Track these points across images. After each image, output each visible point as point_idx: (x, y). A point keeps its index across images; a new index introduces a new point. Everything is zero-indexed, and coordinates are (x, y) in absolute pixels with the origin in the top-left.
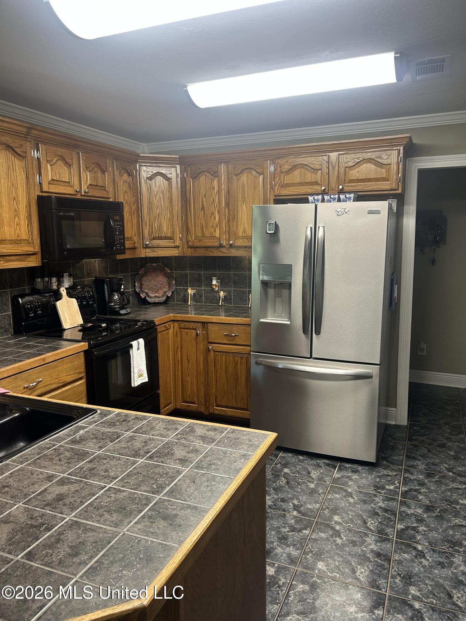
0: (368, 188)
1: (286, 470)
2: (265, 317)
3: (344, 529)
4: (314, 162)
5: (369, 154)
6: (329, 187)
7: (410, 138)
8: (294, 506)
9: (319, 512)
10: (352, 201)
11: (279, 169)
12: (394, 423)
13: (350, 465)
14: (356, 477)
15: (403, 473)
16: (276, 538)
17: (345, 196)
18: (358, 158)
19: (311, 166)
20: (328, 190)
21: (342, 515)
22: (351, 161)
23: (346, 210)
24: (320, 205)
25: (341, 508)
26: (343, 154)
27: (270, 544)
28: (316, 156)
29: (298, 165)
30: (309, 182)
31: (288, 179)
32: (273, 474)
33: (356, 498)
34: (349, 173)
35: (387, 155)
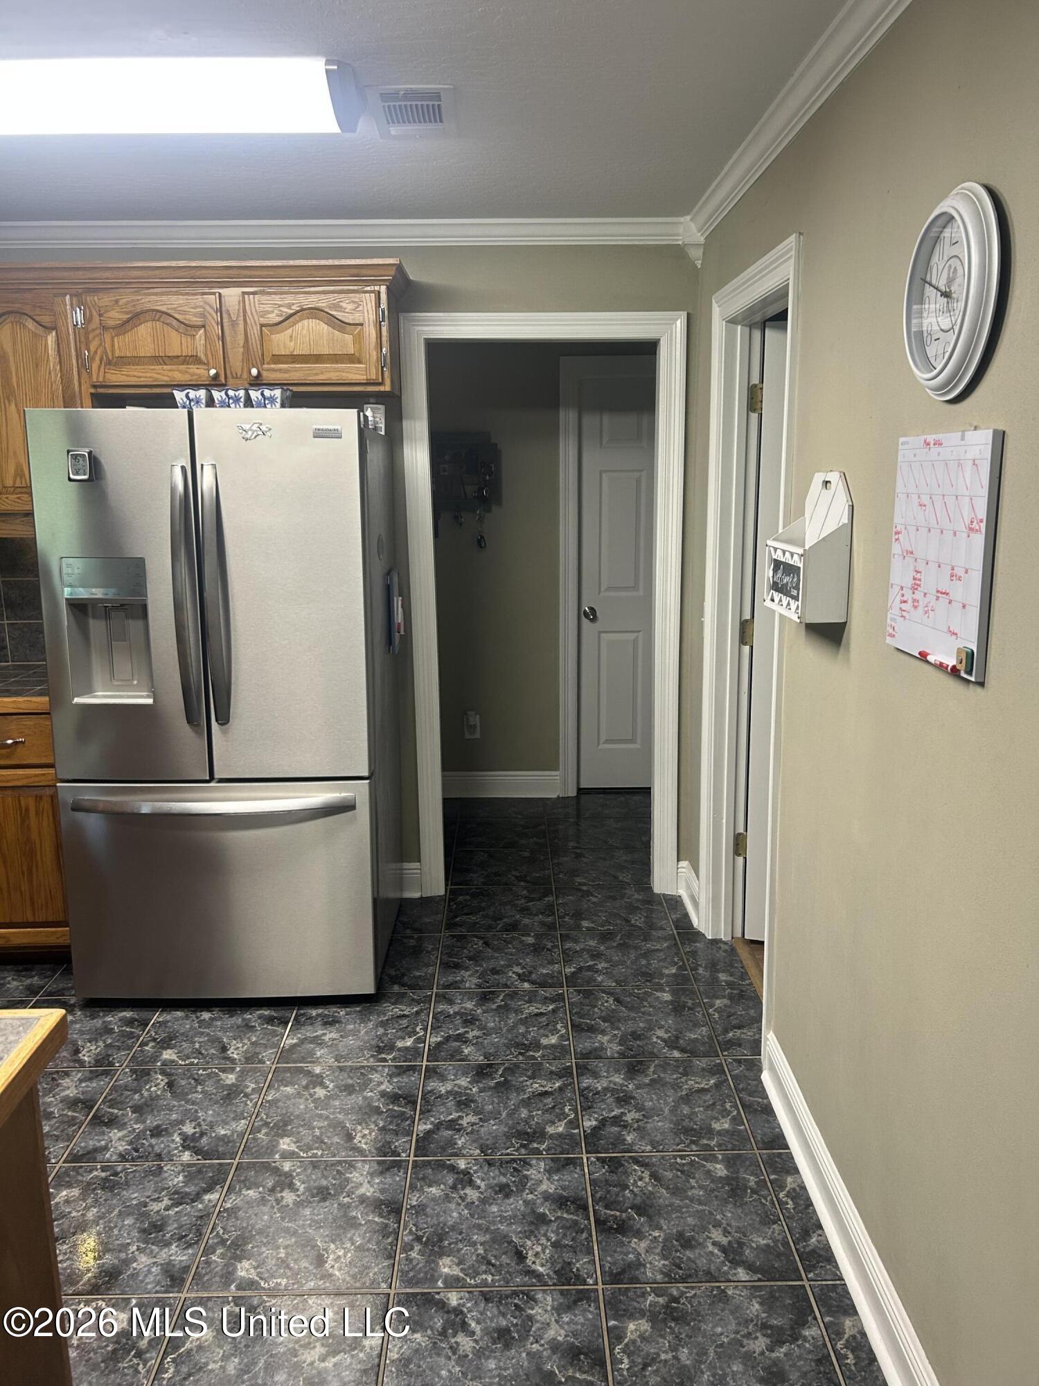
0: (317, 378)
1: (168, 1055)
2: (89, 691)
3: (300, 1167)
4: (185, 308)
5: (313, 298)
6: (228, 372)
7: (399, 268)
8: (184, 1141)
9: (244, 1141)
10: (278, 405)
11: (96, 319)
12: (417, 895)
13: (320, 1011)
14: (333, 1035)
15: (433, 1004)
16: (135, 1234)
17: (262, 394)
18: (289, 306)
19: (176, 316)
20: (226, 377)
21: (299, 1133)
22: (273, 312)
23: (264, 428)
24: (200, 413)
25: (298, 1117)
26: (254, 293)
27: (120, 1251)
28: (187, 294)
29: (147, 311)
30: (178, 356)
31: (122, 345)
32: (133, 1071)
33: (331, 1086)
34: (270, 340)
35: (354, 302)
